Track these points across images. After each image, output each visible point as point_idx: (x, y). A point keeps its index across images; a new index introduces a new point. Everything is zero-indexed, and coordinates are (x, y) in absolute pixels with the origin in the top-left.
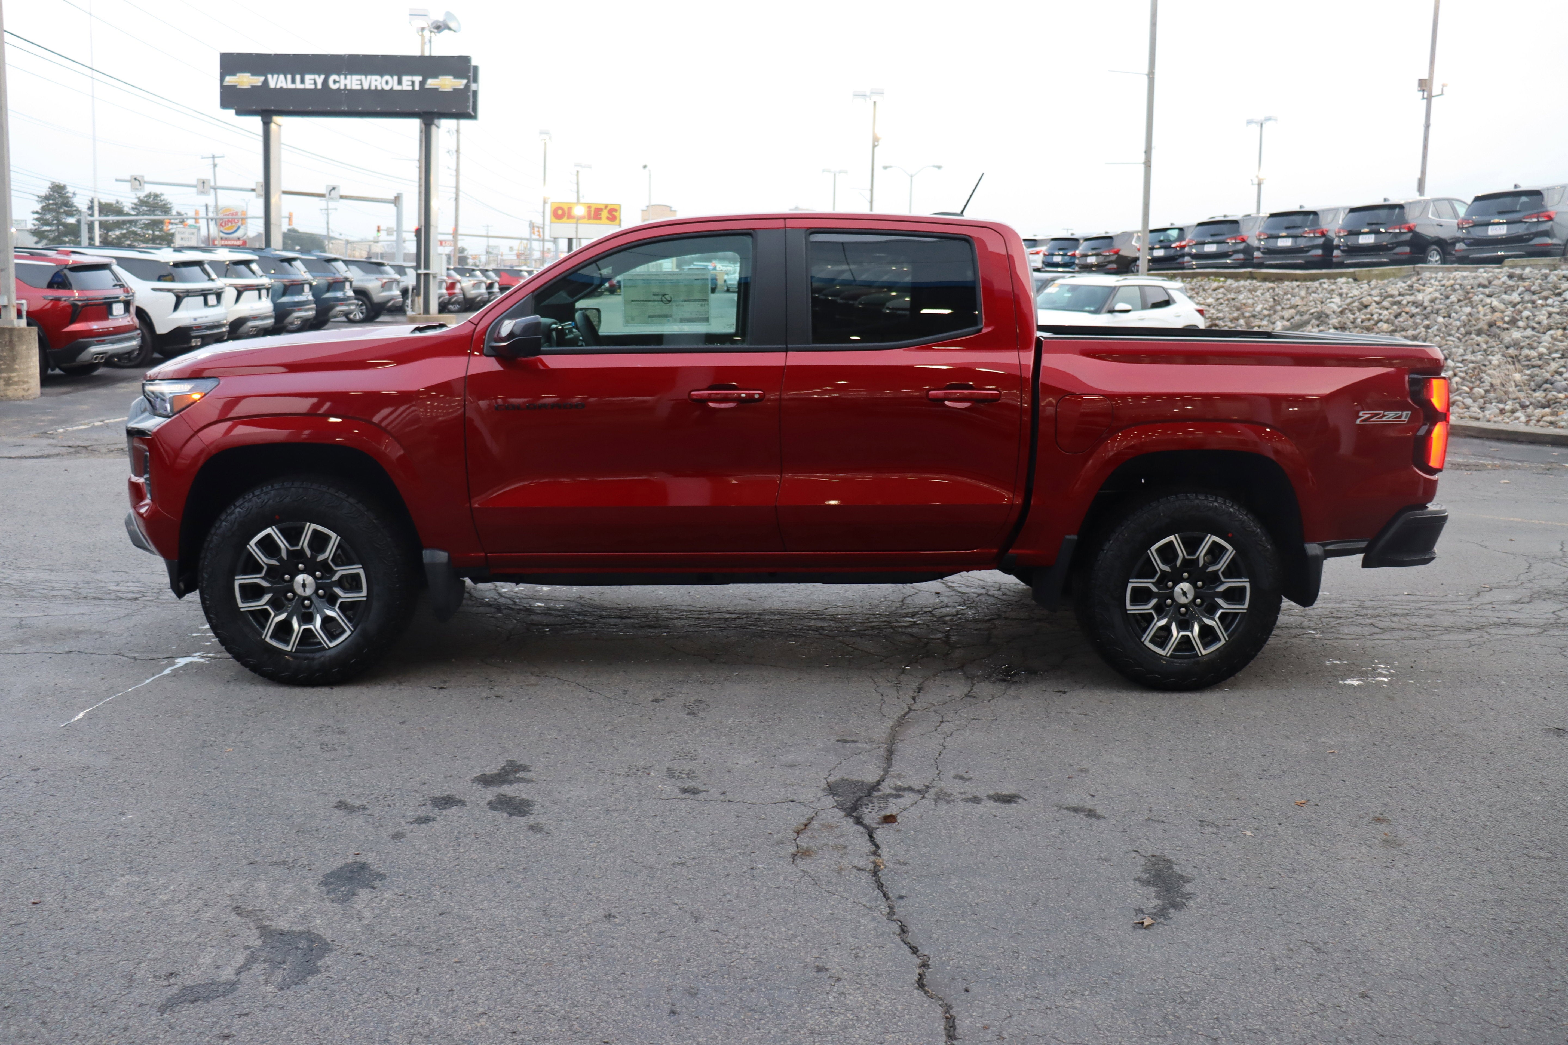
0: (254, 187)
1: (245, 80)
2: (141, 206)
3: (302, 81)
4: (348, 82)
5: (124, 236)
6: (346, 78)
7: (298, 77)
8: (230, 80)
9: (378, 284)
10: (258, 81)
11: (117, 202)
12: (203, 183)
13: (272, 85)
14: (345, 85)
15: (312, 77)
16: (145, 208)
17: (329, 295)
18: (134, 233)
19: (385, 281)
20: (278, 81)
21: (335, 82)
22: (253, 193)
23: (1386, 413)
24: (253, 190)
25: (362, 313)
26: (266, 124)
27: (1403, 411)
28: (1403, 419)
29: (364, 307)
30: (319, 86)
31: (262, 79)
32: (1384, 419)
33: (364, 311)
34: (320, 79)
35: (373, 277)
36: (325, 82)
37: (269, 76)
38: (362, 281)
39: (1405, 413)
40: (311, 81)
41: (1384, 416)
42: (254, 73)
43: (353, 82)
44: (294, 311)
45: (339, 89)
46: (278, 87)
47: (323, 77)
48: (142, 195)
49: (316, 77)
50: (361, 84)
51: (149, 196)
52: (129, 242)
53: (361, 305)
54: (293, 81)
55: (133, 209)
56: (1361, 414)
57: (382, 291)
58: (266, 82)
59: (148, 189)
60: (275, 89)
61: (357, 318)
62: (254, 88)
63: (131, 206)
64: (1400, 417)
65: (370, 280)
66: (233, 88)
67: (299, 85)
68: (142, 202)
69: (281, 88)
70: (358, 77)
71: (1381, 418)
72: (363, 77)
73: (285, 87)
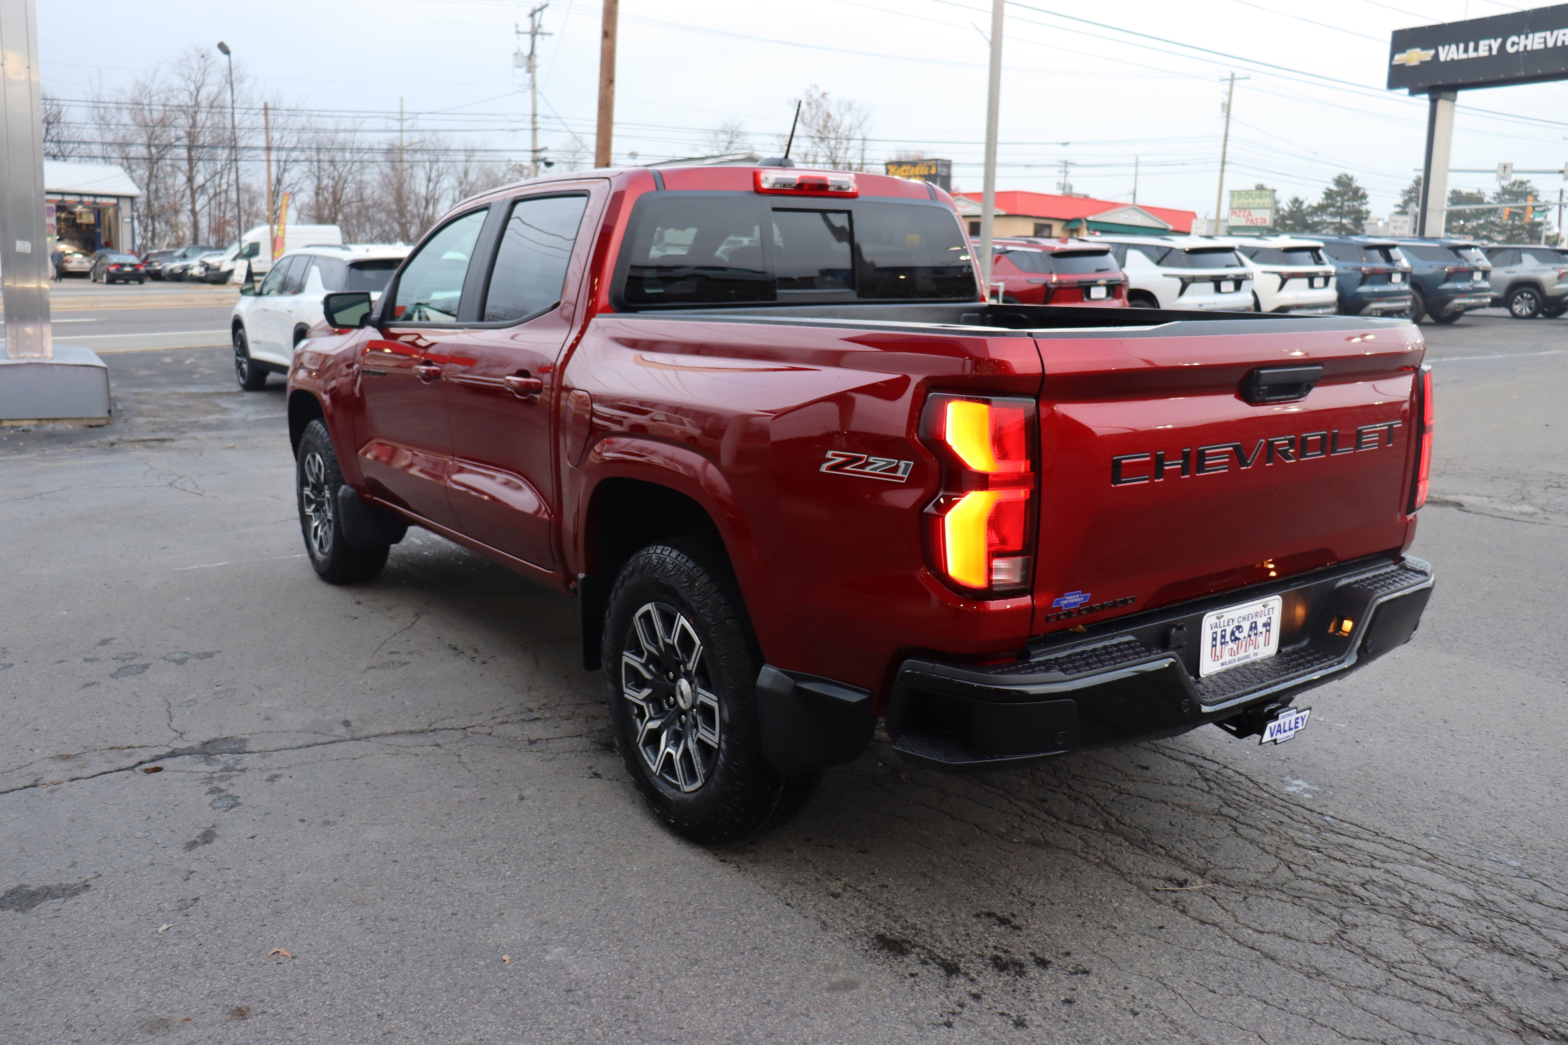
0: (1562, 168)
1: (1415, 56)
2: (1503, 194)
3: (1476, 49)
4: (1529, 43)
5: (1480, 226)
6: (1527, 38)
7: (1471, 45)
8: (1399, 58)
9: (1556, 274)
10: (1428, 55)
11: (1479, 192)
12: (1505, 167)
13: (1442, 58)
14: (1525, 46)
15: (1487, 42)
16: (1507, 197)
17: (1448, 286)
18: (1492, 223)
19: (1564, 271)
20: (1449, 53)
21: (1513, 44)
22: (1561, 176)
23: (871, 459)
24: (1561, 172)
25: (1530, 308)
26: (1434, 102)
27: (900, 459)
28: (899, 474)
29: (1533, 301)
30: (1494, 52)
31: (1432, 52)
32: (868, 470)
33: (1533, 306)
34: (1496, 44)
35: (1549, 267)
36: (1502, 46)
37: (1440, 48)
38: (1535, 271)
39: (902, 464)
40: (1486, 47)
41: (868, 464)
42: (1424, 47)
43: (1535, 41)
44: (1372, 302)
45: (1518, 52)
46: (1449, 59)
47: (1499, 40)
48: (1506, 183)
49: (1492, 41)
50: (1545, 42)
51: (1514, 184)
52: (1485, 233)
53: (1530, 299)
54: (1466, 50)
55: (1495, 198)
56: (829, 454)
57: (1558, 283)
58: (1437, 55)
59: (1515, 177)
60: (1446, 62)
61: (1524, 313)
62: (1423, 64)
63: (1492, 195)
64: (895, 469)
65: (1545, 271)
66: (1402, 66)
67: (1472, 54)
68: (1505, 191)
69: (1452, 59)
70: (1542, 34)
71: (863, 466)
72: (1548, 33)
73: (1456, 57)
